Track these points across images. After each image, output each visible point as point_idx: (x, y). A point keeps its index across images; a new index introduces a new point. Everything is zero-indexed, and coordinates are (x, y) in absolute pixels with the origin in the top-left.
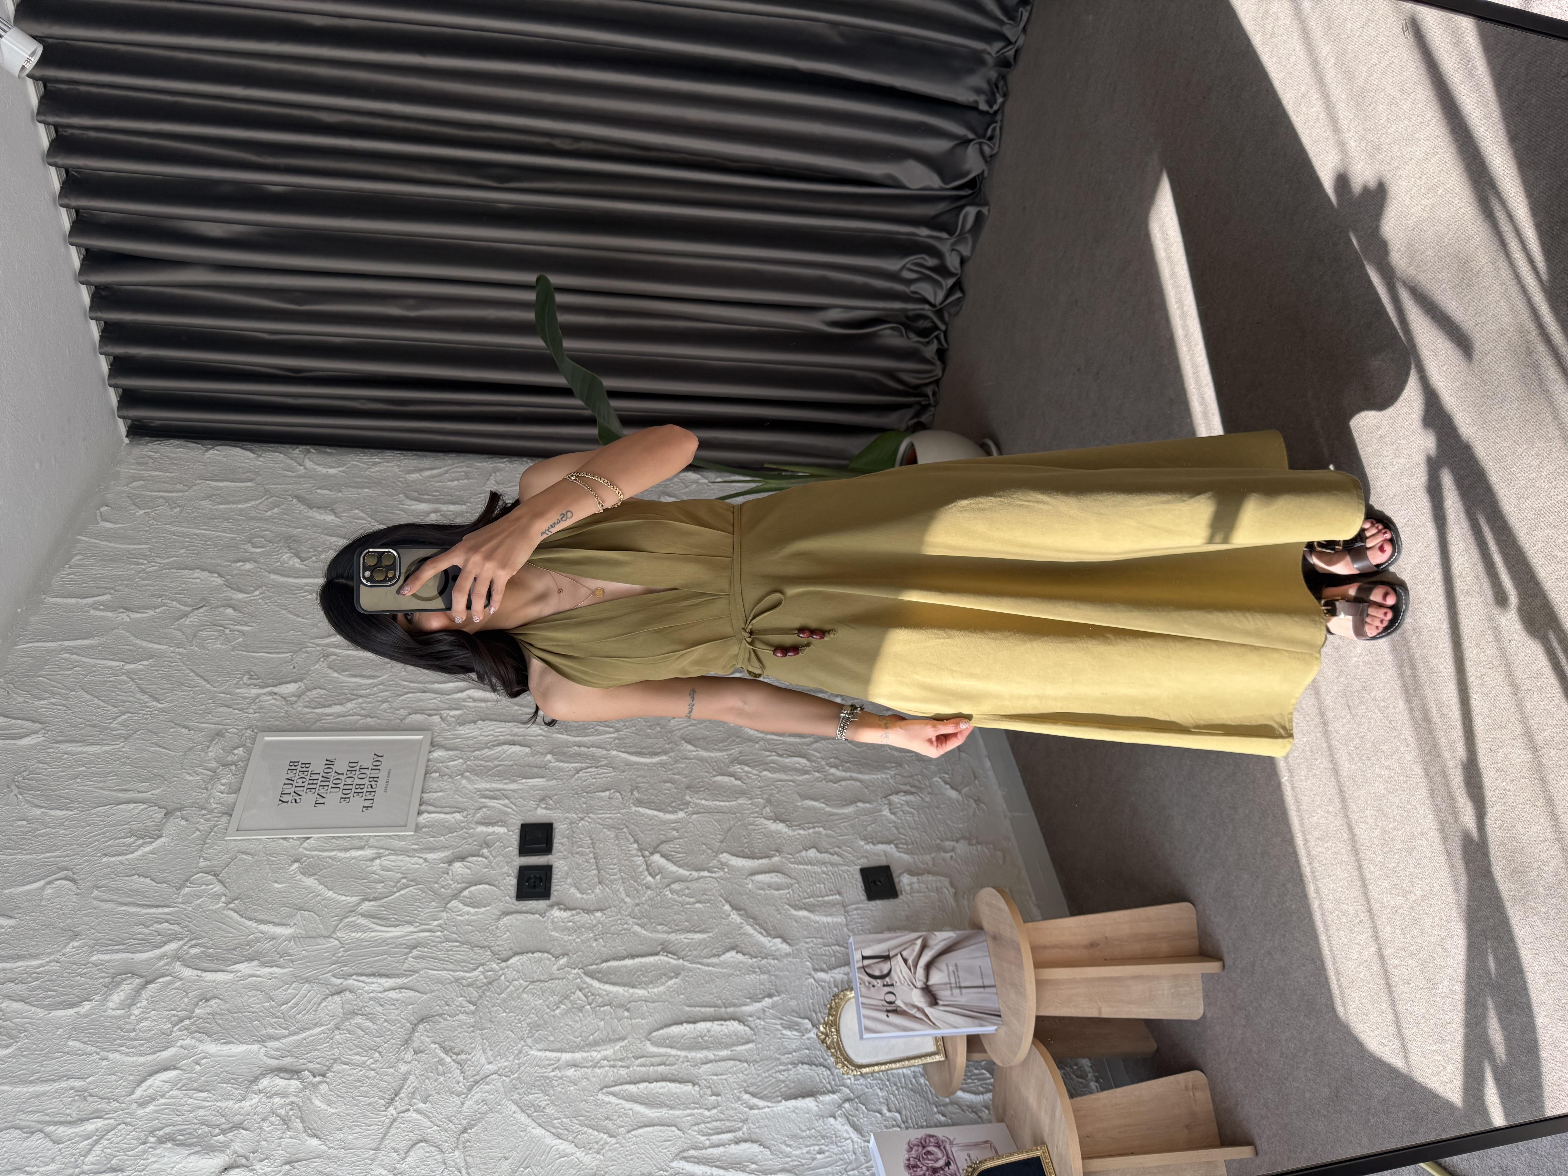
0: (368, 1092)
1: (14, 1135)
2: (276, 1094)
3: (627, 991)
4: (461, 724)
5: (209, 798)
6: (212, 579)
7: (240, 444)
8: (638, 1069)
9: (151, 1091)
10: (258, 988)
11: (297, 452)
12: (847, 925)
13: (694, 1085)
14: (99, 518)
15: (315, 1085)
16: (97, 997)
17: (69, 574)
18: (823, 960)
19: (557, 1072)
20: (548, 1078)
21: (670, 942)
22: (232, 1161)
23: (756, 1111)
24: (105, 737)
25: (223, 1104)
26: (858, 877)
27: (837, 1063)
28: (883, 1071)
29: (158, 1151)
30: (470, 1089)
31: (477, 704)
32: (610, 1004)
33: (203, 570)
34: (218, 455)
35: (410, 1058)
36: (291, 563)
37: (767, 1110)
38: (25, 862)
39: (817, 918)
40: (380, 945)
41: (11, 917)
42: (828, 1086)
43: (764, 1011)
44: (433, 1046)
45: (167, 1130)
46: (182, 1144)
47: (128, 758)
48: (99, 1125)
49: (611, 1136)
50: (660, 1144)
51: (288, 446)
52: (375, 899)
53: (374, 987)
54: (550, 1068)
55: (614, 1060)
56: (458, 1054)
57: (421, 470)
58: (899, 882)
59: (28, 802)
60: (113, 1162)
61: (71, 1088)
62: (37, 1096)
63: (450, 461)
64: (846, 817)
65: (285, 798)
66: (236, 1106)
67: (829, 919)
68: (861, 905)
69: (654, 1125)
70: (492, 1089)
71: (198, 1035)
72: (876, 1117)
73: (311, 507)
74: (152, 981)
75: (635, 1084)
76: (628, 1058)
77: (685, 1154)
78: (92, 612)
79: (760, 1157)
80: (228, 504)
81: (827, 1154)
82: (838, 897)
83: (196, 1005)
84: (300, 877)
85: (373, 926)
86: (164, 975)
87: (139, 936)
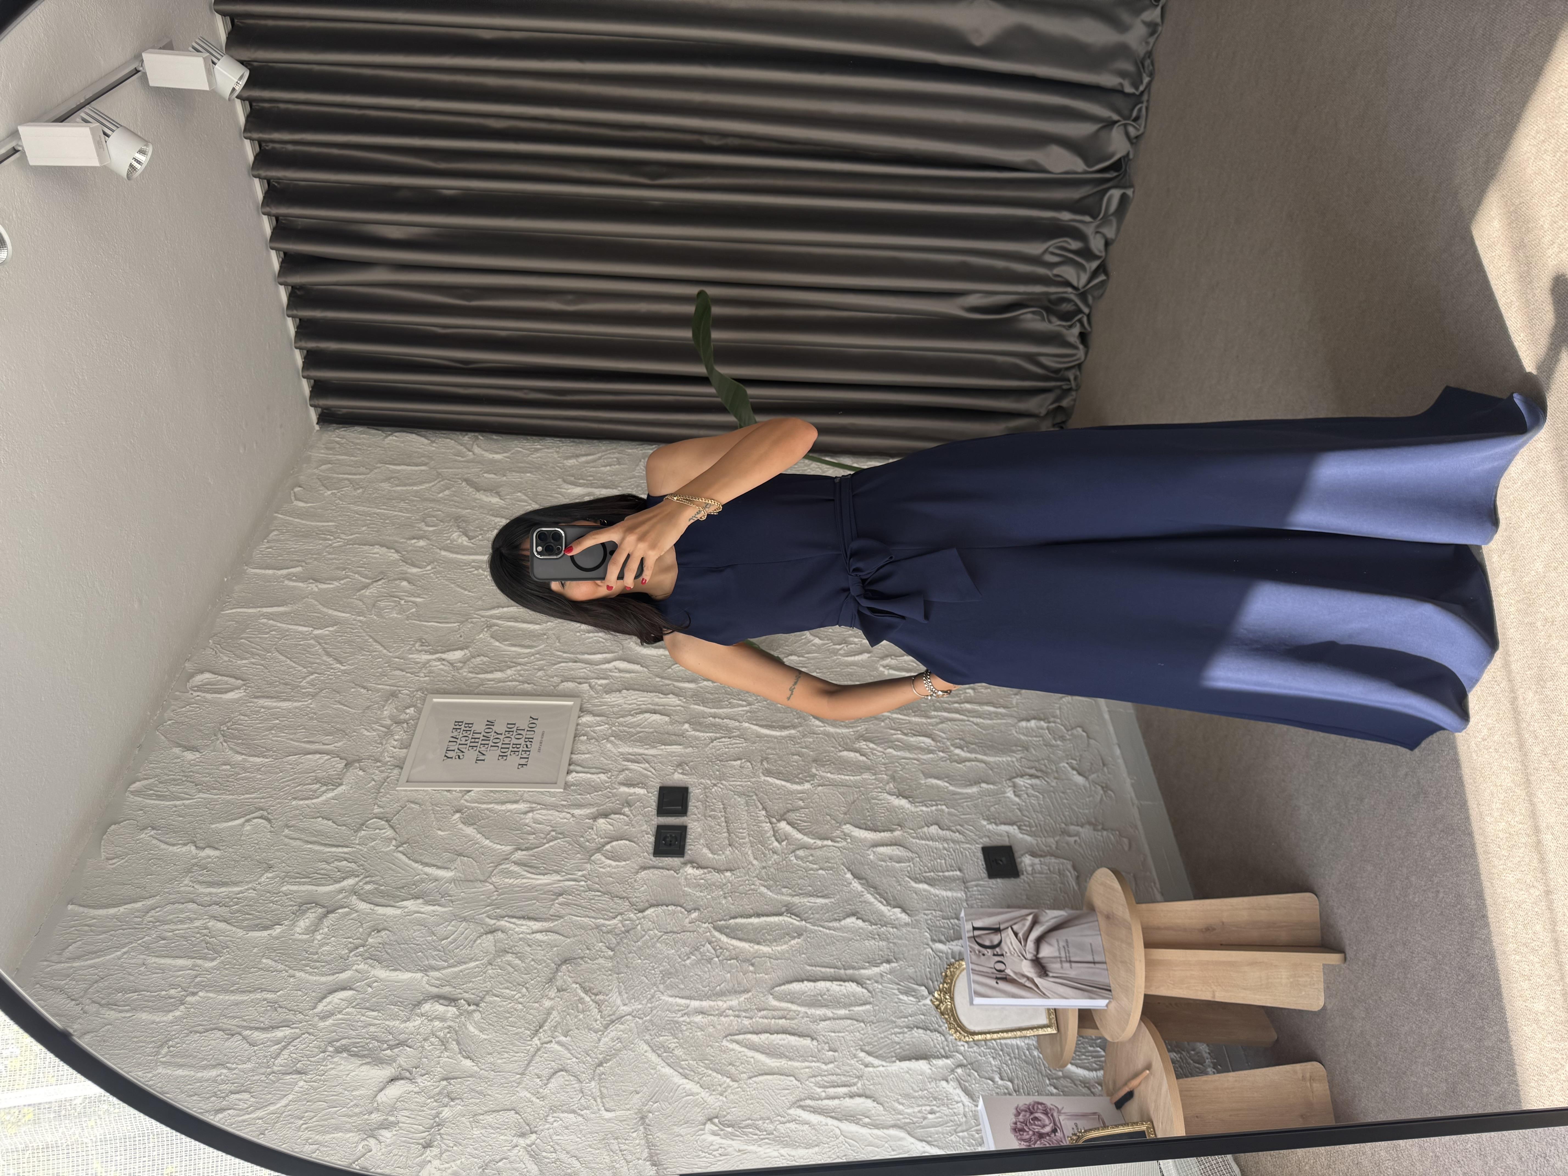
0: (516, 1023)
1: (218, 1035)
2: (436, 1018)
3: (752, 947)
4: (607, 693)
5: (383, 752)
6: (390, 554)
7: (416, 430)
8: (760, 1020)
9: (330, 1007)
10: (422, 923)
11: (467, 438)
12: (966, 900)
13: (813, 1039)
14: (293, 498)
15: (470, 1013)
16: (286, 923)
17: (268, 548)
18: (941, 932)
19: (685, 1018)
20: (677, 1022)
21: (794, 904)
22: (398, 1073)
23: (871, 1069)
24: (296, 695)
25: (391, 1023)
26: (980, 855)
27: (950, 1029)
28: (995, 1040)
29: (335, 1060)
30: (606, 1027)
31: (622, 675)
32: (736, 959)
33: (382, 546)
34: (396, 441)
35: (553, 995)
36: (460, 541)
37: (881, 1069)
38: (228, 801)
39: (937, 892)
40: (529, 891)
41: (217, 849)
42: (942, 1051)
43: (882, 975)
44: (574, 986)
45: (344, 1042)
46: (356, 1055)
47: (315, 713)
48: (287, 1033)
49: (733, 1080)
50: (778, 1092)
51: (458, 433)
52: (527, 849)
53: (524, 929)
54: (680, 1014)
55: (739, 1011)
56: (596, 995)
57: (578, 456)
58: (1021, 862)
59: (231, 749)
60: (298, 1066)
61: (265, 1000)
62: (237, 1004)
63: (603, 448)
64: (969, 797)
65: (450, 754)
66: (402, 1026)
67: (949, 894)
68: (981, 883)
69: (773, 1074)
70: (626, 1029)
71: (370, 961)
72: (988, 1084)
73: (478, 489)
74: (332, 912)
75: (757, 1034)
76: (752, 1010)
77: (802, 1103)
78: (286, 582)
79: (873, 1112)
80: (405, 485)
81: (938, 1115)
82: (958, 873)
83: (369, 935)
84: (461, 826)
85: (525, 873)
86: (342, 907)
87: (322, 871)
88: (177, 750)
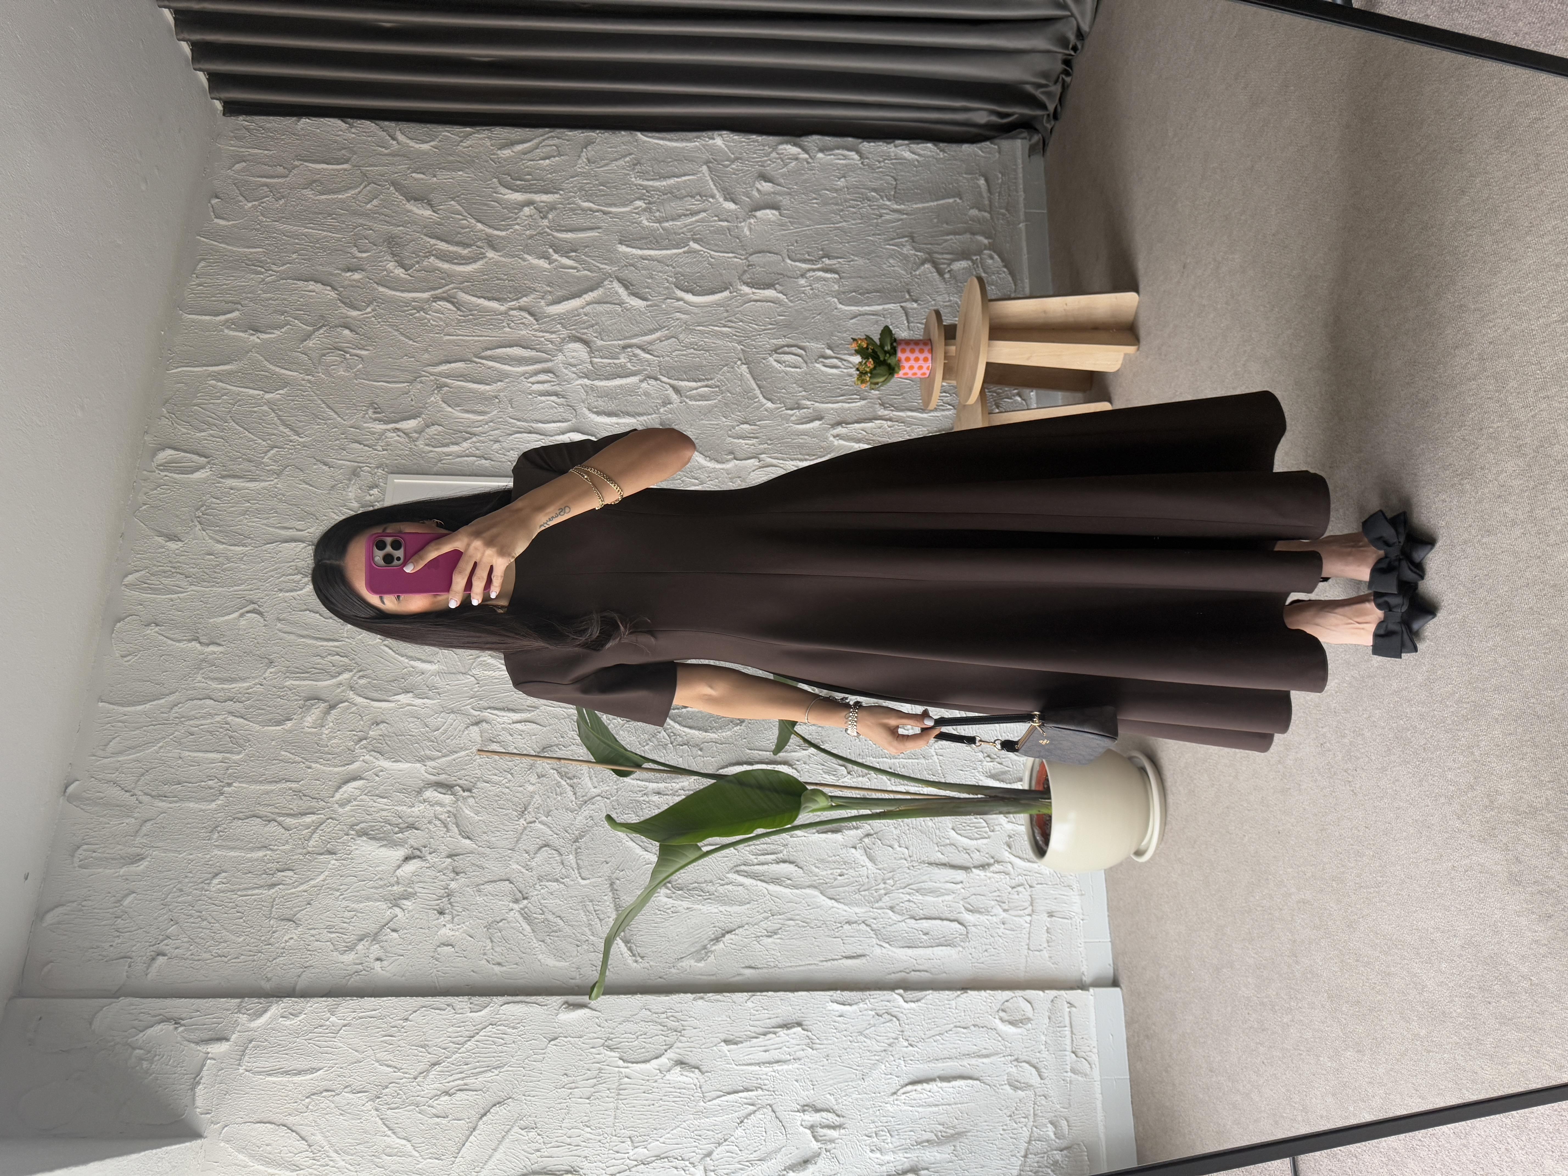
0: (504, 805)
2: (436, 804)
3: (700, 736)
6: (327, 292)
9: (346, 795)
10: (415, 716)
14: (212, 214)
15: (464, 798)
16: (295, 717)
17: (198, 285)
20: (637, 803)
22: (410, 853)
24: (262, 473)
25: (399, 808)
29: (358, 841)
30: (578, 809)
32: (686, 746)
33: (317, 281)
35: (532, 781)
38: (220, 594)
41: (220, 645)
45: (362, 825)
46: (374, 838)
47: (283, 495)
48: (314, 818)
53: (502, 719)
54: (639, 794)
56: (568, 780)
59: (211, 538)
60: (327, 847)
61: (290, 789)
62: (267, 793)
66: (409, 810)
70: (594, 809)
71: (373, 753)
73: (408, 198)
74: (334, 707)
78: (226, 331)
79: (794, 875)
80: (329, 194)
83: (370, 727)
86: (342, 702)
87: (318, 666)
88: (160, 540)
